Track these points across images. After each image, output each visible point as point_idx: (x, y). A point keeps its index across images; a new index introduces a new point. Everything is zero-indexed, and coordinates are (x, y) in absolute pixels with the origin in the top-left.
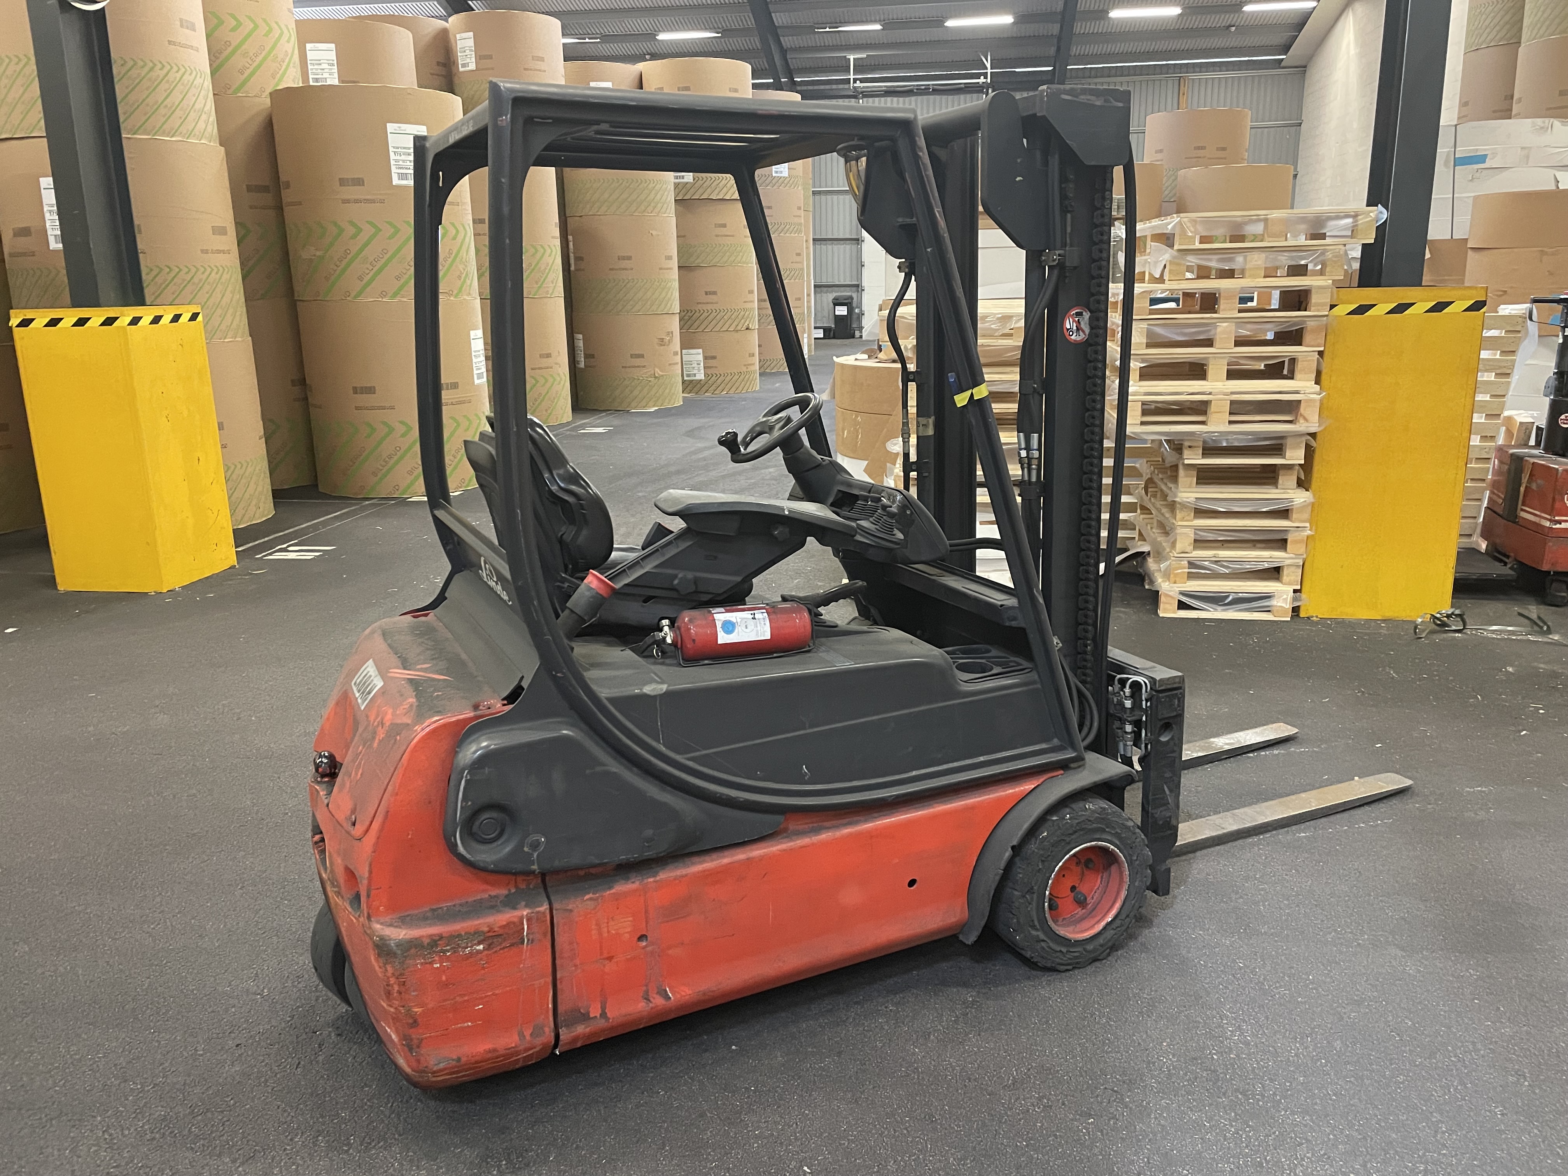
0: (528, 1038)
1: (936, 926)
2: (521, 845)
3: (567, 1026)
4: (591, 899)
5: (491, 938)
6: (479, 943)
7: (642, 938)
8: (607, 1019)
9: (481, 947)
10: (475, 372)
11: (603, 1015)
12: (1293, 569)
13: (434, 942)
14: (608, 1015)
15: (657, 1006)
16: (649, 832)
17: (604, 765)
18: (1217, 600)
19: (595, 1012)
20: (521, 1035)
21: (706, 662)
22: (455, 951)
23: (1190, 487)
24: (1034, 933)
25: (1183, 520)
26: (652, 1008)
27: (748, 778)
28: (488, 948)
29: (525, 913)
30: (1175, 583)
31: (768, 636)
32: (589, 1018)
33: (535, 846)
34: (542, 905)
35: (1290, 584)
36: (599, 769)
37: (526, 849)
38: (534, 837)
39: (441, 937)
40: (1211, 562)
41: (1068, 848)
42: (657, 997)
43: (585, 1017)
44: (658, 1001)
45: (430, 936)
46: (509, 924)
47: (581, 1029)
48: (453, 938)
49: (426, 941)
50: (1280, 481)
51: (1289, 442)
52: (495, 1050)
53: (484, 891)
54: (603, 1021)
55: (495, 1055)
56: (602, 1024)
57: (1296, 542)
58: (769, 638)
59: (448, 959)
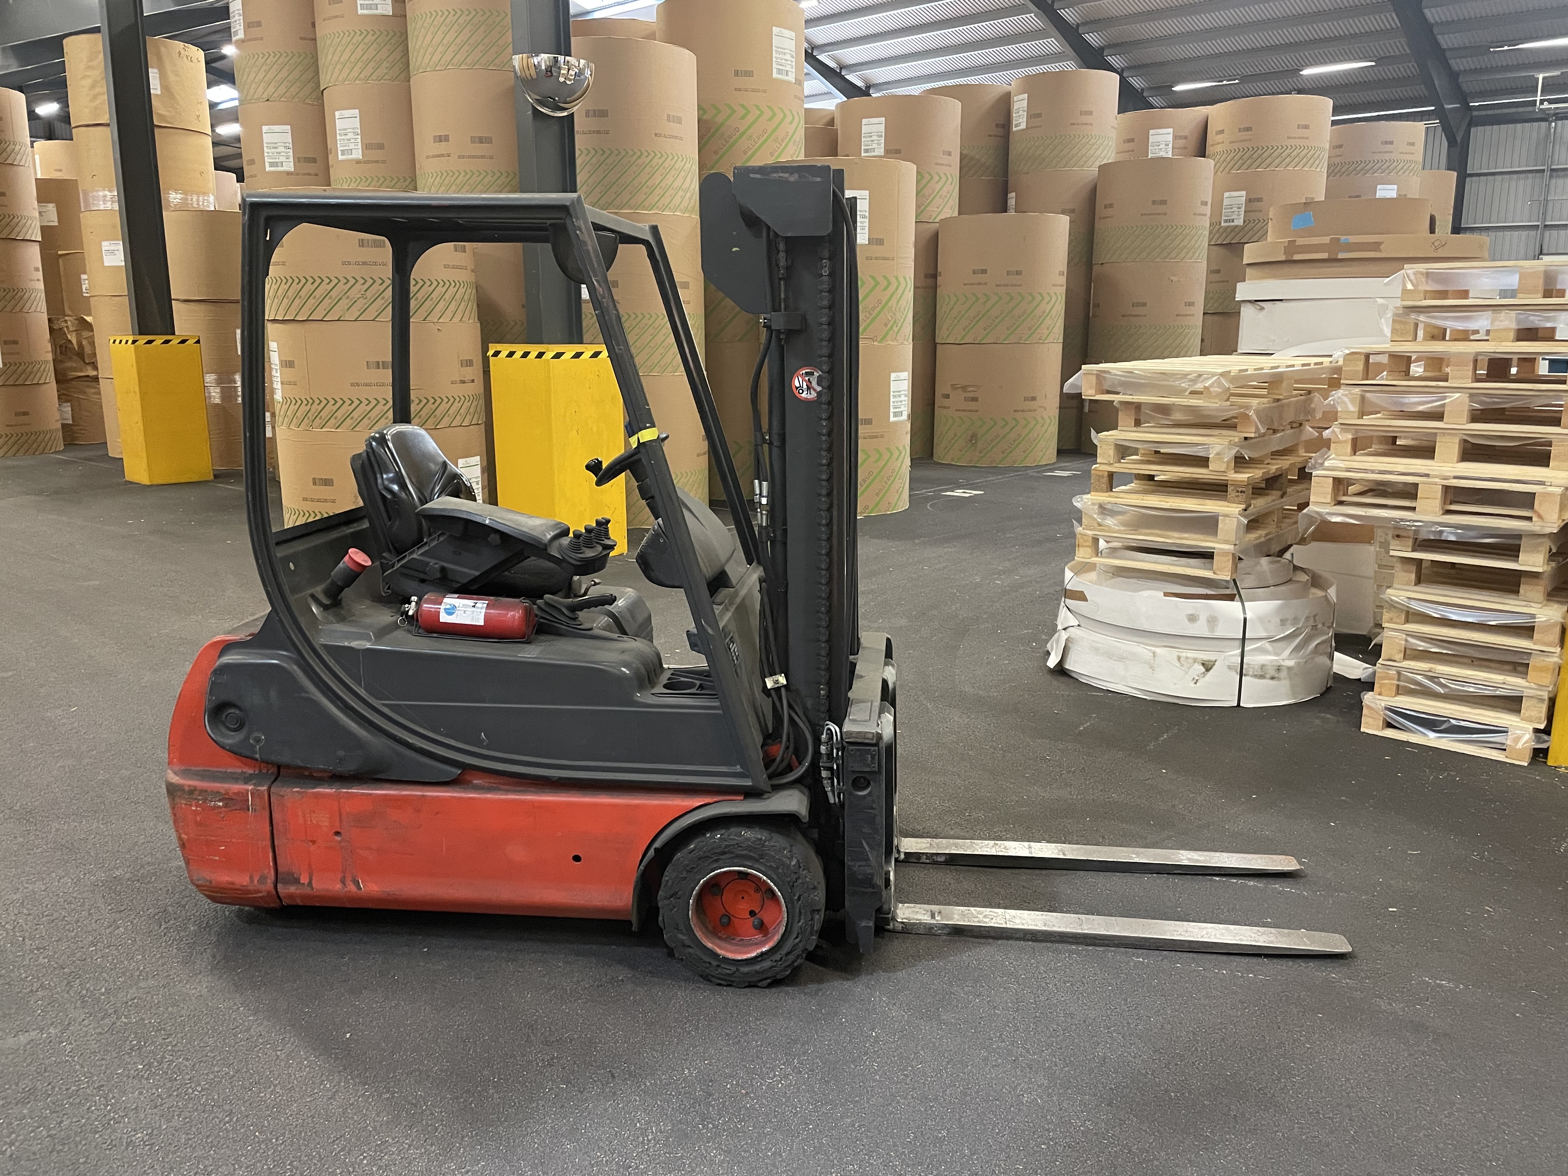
0: (256, 882)
1: (600, 904)
2: (247, 738)
3: (283, 883)
4: (297, 792)
5: (228, 799)
6: (220, 801)
7: (337, 833)
8: (312, 889)
9: (221, 804)
10: (892, 410)
11: (310, 884)
12: (1534, 702)
13: (192, 791)
14: (314, 885)
15: (350, 891)
16: (341, 753)
17: (307, 693)
18: (1431, 723)
19: (304, 880)
20: (251, 878)
21: (435, 635)
22: (205, 800)
23: (1407, 584)
24: (681, 936)
25: (1391, 621)
26: (346, 892)
27: (434, 732)
28: (226, 806)
29: (250, 788)
30: (1380, 694)
31: (481, 623)
32: (299, 883)
33: (258, 740)
34: (263, 786)
35: (1529, 720)
36: (303, 695)
37: (251, 741)
38: (256, 734)
39: (195, 789)
40: (1427, 677)
41: (715, 866)
42: (351, 883)
43: (297, 881)
44: (352, 888)
45: (189, 786)
46: (238, 793)
47: (292, 889)
48: (203, 791)
49: (187, 789)
50: (1522, 591)
51: (1524, 543)
52: (233, 884)
53: (239, 767)
54: (309, 889)
55: (231, 886)
56: (308, 891)
57: (1541, 669)
58: (482, 624)
59: (200, 806)
